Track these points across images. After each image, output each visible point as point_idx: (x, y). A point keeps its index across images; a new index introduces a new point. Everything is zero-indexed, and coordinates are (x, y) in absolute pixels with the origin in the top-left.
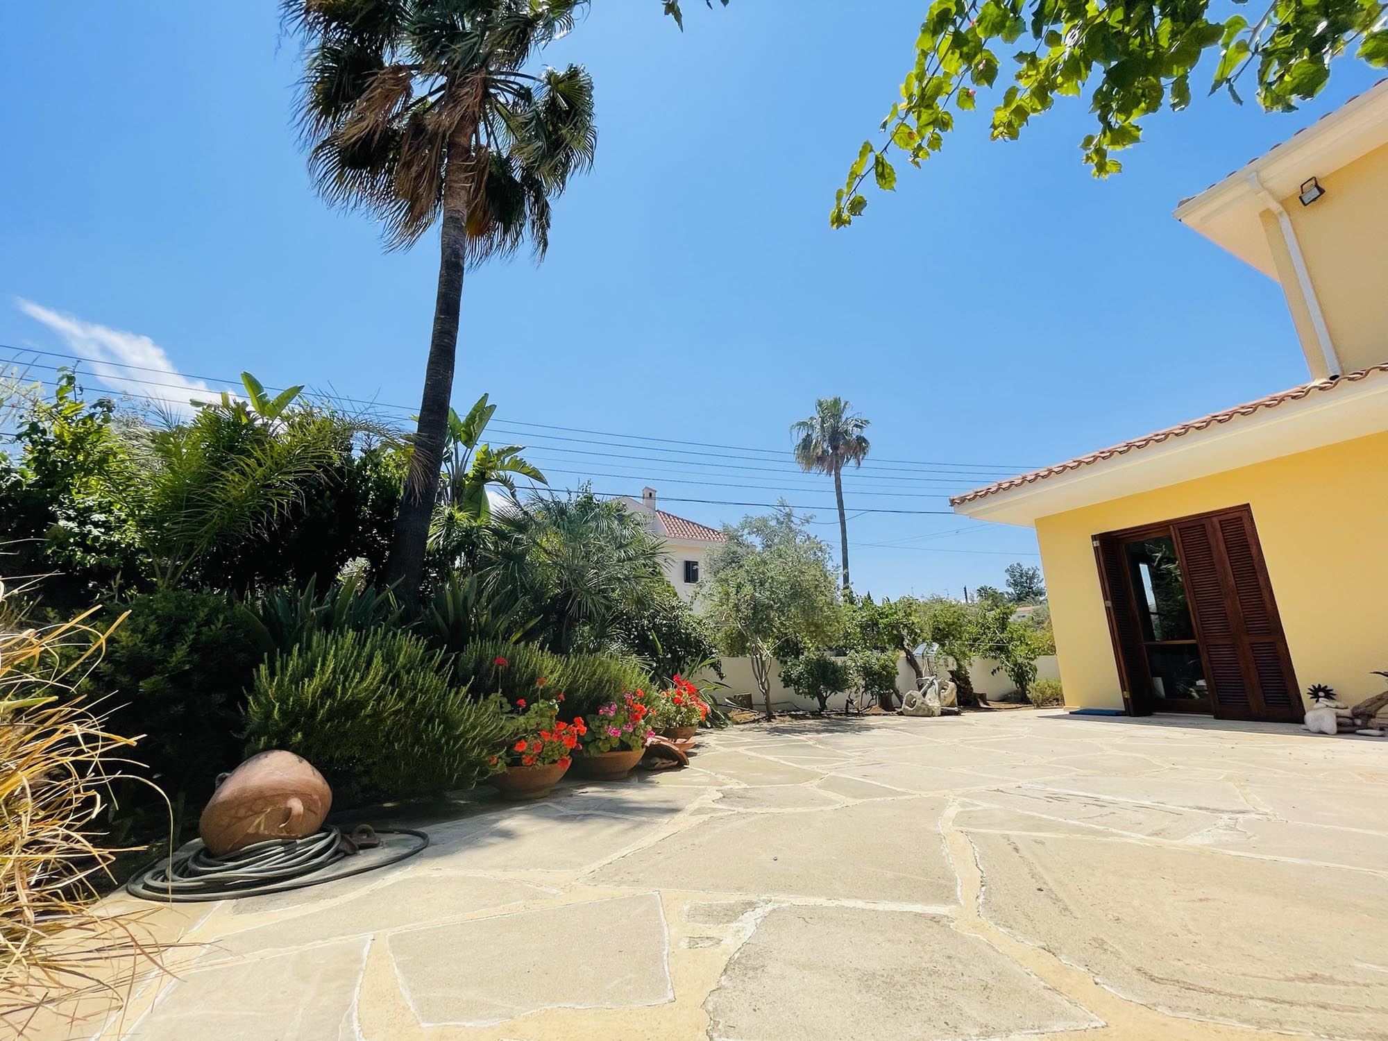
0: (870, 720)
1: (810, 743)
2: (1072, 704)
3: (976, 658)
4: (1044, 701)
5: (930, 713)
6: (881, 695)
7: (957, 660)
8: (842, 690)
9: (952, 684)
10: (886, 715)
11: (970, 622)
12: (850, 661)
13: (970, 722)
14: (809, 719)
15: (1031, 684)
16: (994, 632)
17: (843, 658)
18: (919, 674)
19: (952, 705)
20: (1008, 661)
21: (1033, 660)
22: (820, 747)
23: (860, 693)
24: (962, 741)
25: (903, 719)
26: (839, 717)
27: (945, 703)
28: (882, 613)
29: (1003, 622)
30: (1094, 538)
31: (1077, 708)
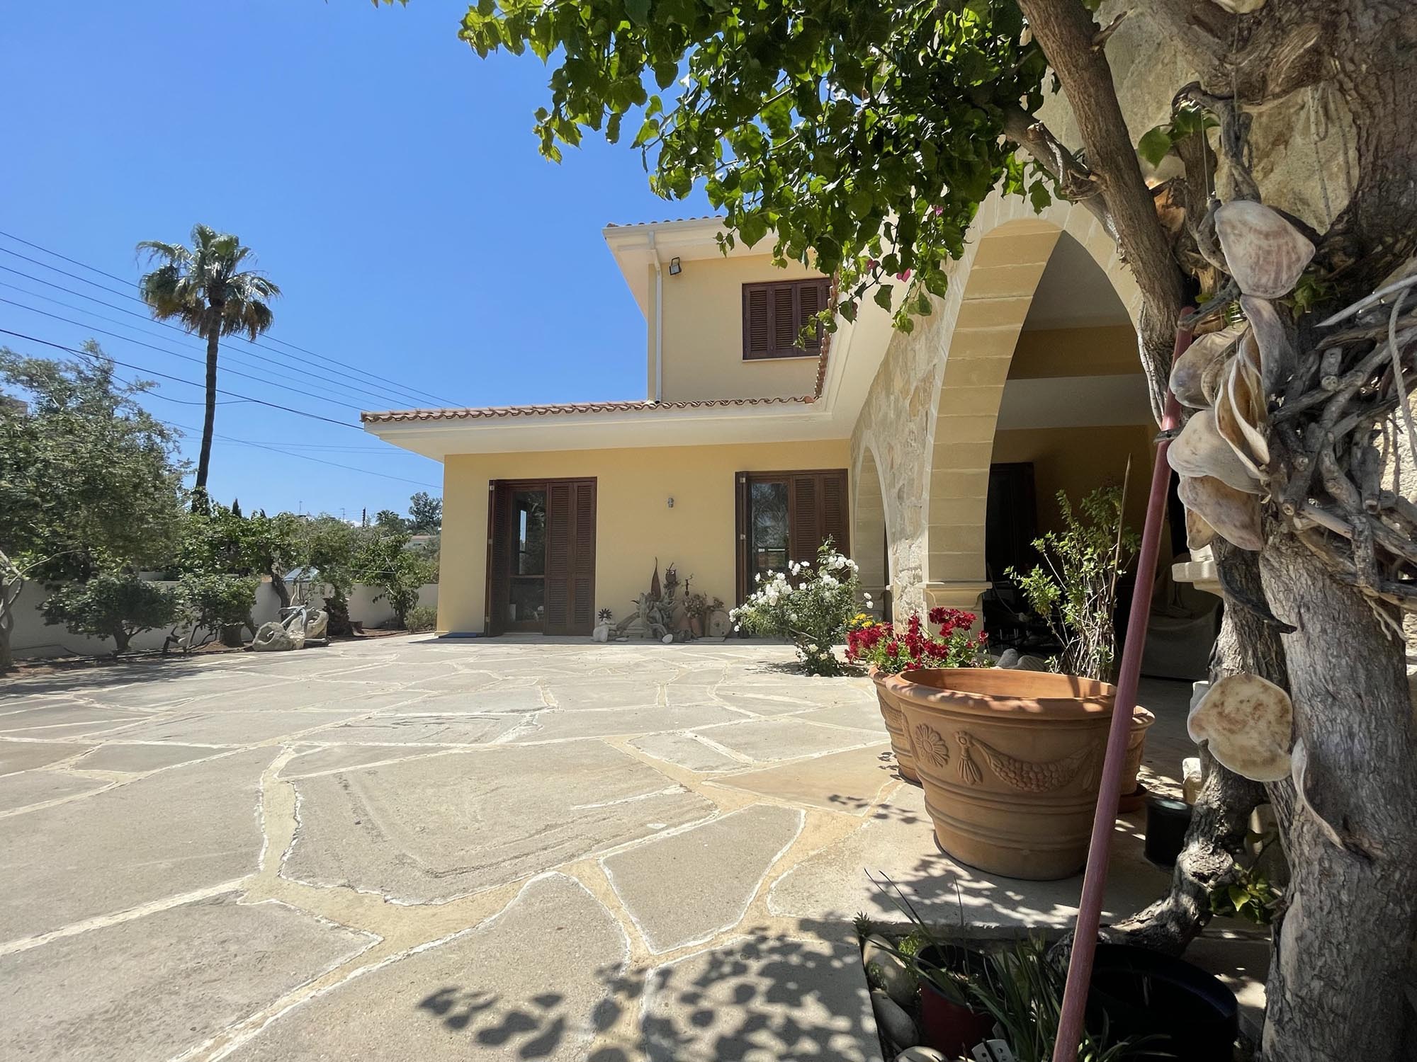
0: (202, 661)
1: (81, 702)
2: (443, 630)
3: (358, 585)
4: (419, 626)
5: (290, 646)
6: (224, 629)
7: (336, 588)
8: (159, 625)
9: (323, 614)
10: (229, 652)
11: (360, 547)
12: (182, 589)
13: (336, 653)
14: (90, 666)
15: (410, 611)
16: (384, 560)
17: (170, 584)
18: (286, 602)
19: (320, 636)
20: (393, 589)
21: (417, 588)
22: (98, 706)
23: (191, 628)
24: (321, 676)
25: (251, 656)
26: (150, 660)
27: (311, 634)
28: (247, 530)
29: (395, 550)
30: (491, 482)
31: (446, 632)
